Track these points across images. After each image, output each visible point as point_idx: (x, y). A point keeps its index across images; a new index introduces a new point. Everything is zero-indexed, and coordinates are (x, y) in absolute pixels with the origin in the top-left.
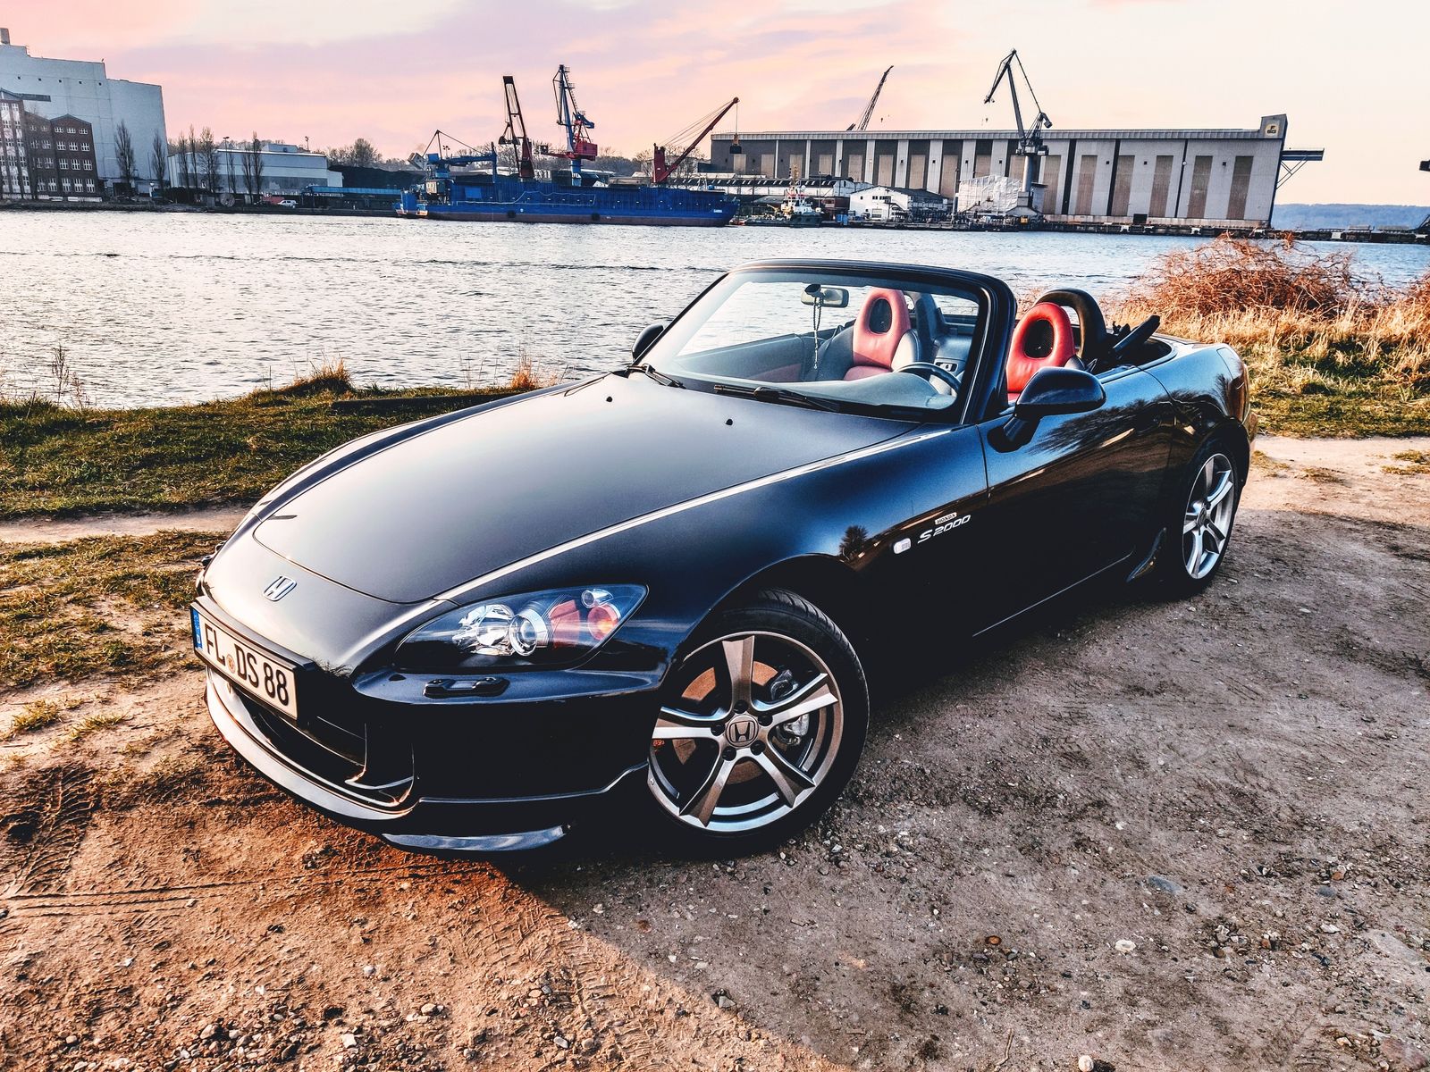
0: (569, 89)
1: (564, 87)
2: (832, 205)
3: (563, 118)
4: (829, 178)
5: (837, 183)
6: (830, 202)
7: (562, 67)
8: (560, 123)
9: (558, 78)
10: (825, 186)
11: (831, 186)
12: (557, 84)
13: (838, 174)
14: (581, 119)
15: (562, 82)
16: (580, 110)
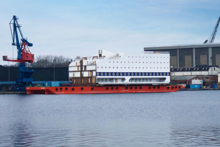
0: (19, 27)
1: (16, 27)
2: (209, 80)
3: (15, 42)
4: (206, 66)
5: (210, 69)
6: (207, 78)
7: (14, 17)
8: (13, 44)
9: (13, 22)
10: (204, 70)
11: (207, 70)
12: (12, 25)
13: (210, 64)
14: (25, 42)
15: (14, 24)
16: (24, 37)
